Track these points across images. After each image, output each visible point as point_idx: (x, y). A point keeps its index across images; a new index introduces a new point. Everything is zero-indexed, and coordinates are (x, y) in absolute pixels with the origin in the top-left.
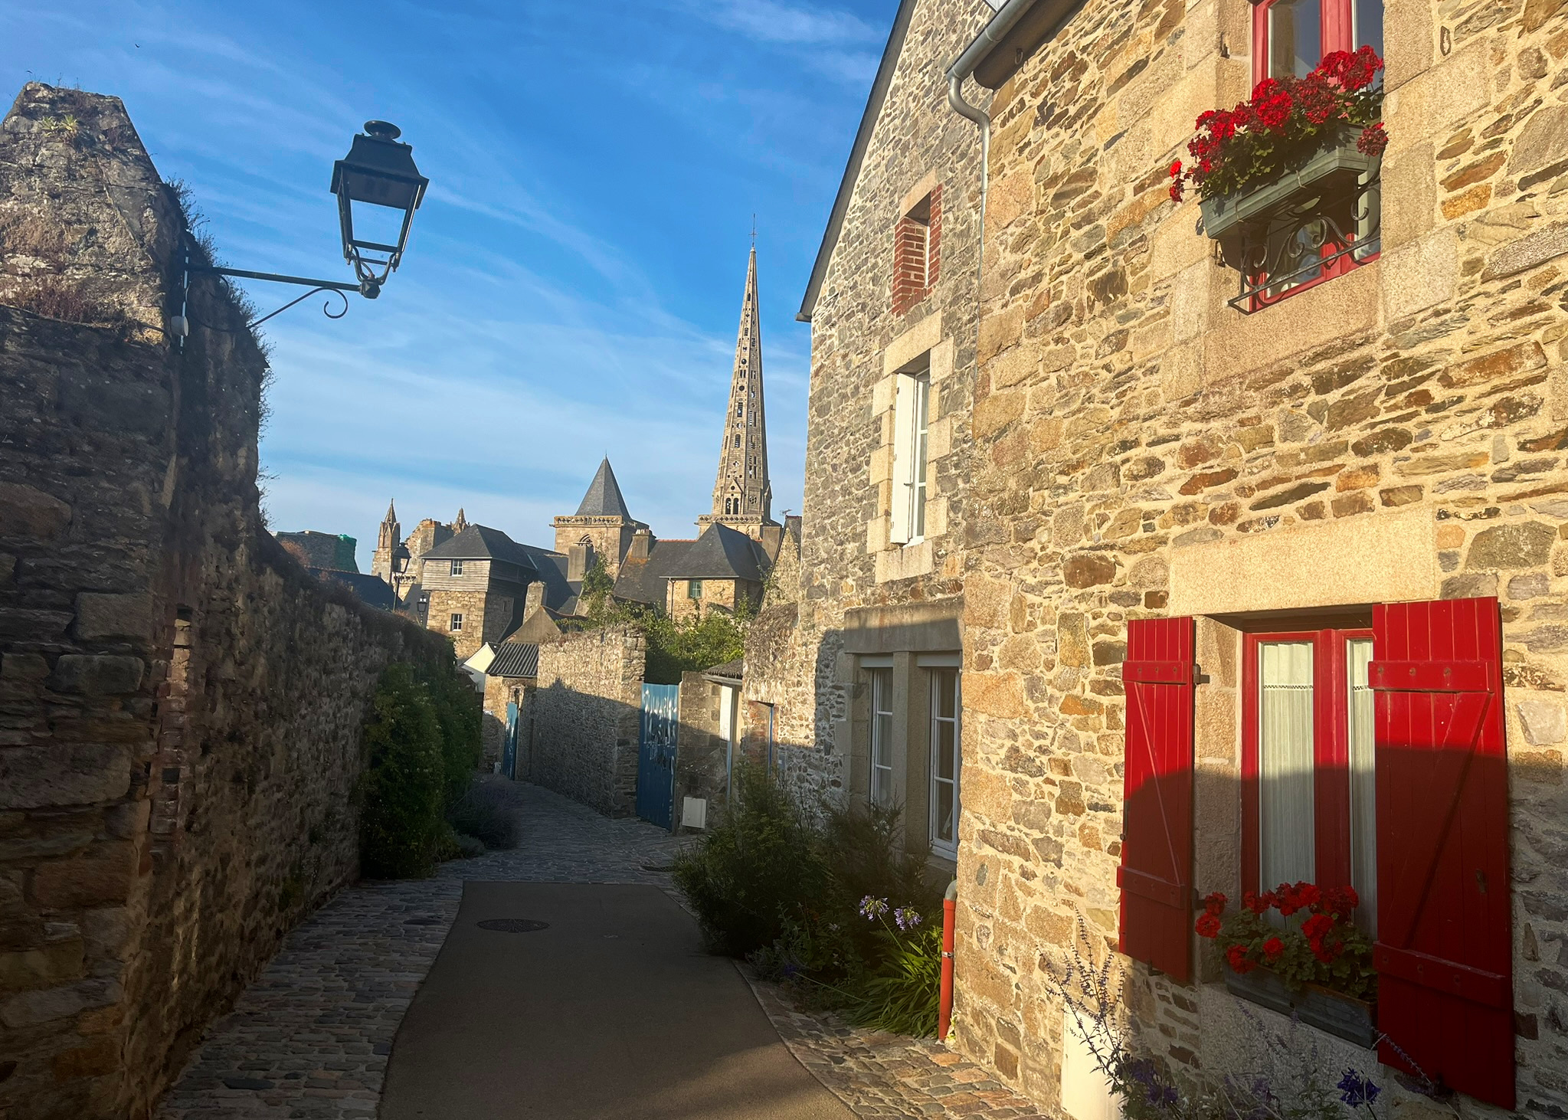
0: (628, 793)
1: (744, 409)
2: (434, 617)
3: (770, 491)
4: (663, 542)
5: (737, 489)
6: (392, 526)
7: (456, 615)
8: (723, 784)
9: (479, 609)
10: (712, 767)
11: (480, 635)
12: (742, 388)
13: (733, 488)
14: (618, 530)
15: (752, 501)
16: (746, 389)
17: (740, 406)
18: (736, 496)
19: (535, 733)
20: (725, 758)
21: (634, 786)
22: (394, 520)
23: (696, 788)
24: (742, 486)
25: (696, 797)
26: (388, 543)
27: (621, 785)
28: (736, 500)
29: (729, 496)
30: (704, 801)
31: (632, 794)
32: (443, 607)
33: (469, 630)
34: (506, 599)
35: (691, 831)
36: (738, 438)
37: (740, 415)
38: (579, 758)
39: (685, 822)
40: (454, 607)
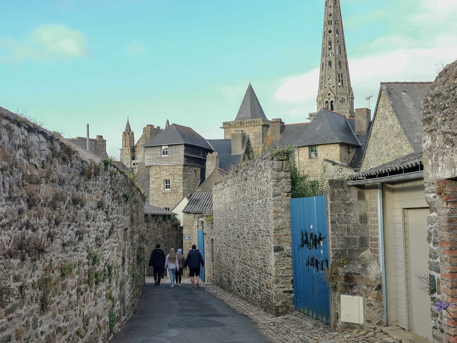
0: (286, 292)
1: (333, 44)
2: (153, 182)
3: (352, 95)
4: (290, 125)
5: (332, 95)
6: (128, 133)
7: (166, 181)
8: (378, 283)
9: (180, 176)
10: (364, 266)
11: (181, 191)
12: (330, 32)
13: (329, 94)
14: (260, 127)
15: (343, 101)
16: (333, 32)
17: (330, 43)
18: (331, 99)
19: (214, 248)
20: (378, 258)
21: (291, 286)
22: (130, 130)
23: (351, 287)
24: (335, 93)
25: (354, 294)
26: (128, 144)
27: (280, 285)
28: (332, 102)
29: (327, 100)
30: (361, 299)
31: (291, 292)
32: (158, 176)
33: (175, 189)
34: (196, 169)
35: (350, 326)
36: (330, 63)
37: (330, 49)
38: (245, 264)
39: (344, 318)
40: (165, 175)
